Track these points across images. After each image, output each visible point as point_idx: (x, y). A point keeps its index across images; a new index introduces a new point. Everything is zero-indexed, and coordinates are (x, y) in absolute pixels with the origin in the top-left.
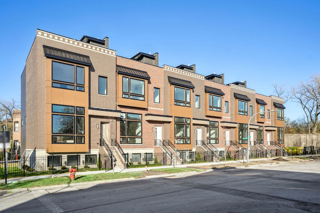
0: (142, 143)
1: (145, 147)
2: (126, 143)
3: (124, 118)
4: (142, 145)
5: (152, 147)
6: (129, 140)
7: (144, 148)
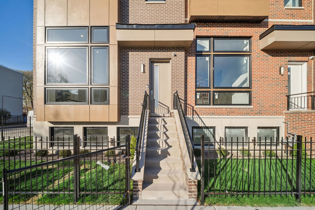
0: (250, 104)
1: (259, 113)
2: (209, 104)
3: (206, 50)
4: (252, 107)
5: (276, 113)
6: (217, 97)
7: (256, 114)
